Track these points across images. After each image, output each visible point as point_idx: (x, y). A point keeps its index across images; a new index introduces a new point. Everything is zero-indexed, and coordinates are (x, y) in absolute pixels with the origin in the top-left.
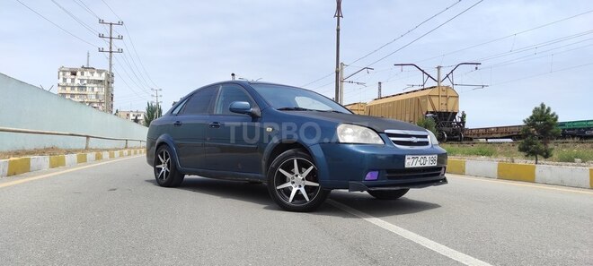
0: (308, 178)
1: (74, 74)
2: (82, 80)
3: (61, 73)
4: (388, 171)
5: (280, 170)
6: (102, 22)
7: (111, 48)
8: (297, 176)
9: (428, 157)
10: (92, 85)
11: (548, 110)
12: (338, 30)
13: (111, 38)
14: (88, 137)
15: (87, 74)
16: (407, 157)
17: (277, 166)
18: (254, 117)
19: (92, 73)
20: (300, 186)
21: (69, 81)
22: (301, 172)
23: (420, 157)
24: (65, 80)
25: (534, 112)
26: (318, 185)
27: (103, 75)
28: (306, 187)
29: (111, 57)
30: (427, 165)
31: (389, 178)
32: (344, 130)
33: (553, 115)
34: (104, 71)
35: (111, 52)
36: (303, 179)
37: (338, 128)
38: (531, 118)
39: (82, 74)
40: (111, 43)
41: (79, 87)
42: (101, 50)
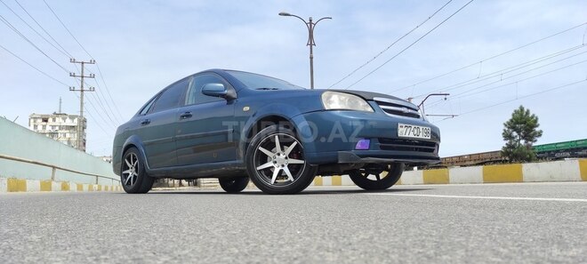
0: (291, 156)
1: (46, 120)
2: (53, 127)
3: (32, 120)
4: (381, 140)
5: (261, 149)
6: (73, 61)
7: (82, 87)
8: (279, 154)
9: (421, 128)
10: (64, 131)
11: (528, 112)
12: (311, 58)
13: (82, 77)
14: (54, 167)
15: (59, 121)
16: (399, 125)
17: (257, 144)
18: (229, 99)
19: (64, 119)
20: (283, 166)
21: (40, 128)
22: (282, 149)
23: (413, 127)
24: (36, 127)
25: (513, 115)
26: (302, 162)
27: (76, 120)
28: (290, 166)
29: (82, 95)
30: (421, 137)
31: (382, 148)
32: (330, 97)
33: (532, 117)
34: (77, 116)
35: (82, 91)
36: (286, 158)
37: (323, 95)
38: (511, 121)
39: (54, 120)
40: (82, 82)
41: (51, 133)
42: (72, 89)
